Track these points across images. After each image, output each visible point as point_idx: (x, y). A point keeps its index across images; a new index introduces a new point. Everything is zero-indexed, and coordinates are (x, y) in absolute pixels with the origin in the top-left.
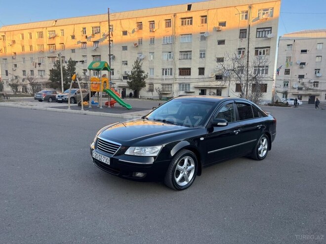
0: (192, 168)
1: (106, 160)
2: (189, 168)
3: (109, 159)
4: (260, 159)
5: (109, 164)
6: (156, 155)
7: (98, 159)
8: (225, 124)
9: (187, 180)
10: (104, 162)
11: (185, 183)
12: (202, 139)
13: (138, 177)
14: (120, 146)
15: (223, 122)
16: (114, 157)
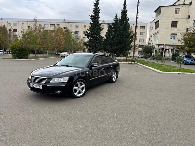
0: (84, 86)
2: (82, 87)
3: (41, 86)
4: (113, 82)
5: (41, 88)
6: (66, 81)
7: (34, 87)
8: (97, 65)
9: (82, 93)
10: (39, 88)
11: (81, 94)
13: (58, 93)
14: (46, 79)
15: (96, 64)
16: (44, 85)
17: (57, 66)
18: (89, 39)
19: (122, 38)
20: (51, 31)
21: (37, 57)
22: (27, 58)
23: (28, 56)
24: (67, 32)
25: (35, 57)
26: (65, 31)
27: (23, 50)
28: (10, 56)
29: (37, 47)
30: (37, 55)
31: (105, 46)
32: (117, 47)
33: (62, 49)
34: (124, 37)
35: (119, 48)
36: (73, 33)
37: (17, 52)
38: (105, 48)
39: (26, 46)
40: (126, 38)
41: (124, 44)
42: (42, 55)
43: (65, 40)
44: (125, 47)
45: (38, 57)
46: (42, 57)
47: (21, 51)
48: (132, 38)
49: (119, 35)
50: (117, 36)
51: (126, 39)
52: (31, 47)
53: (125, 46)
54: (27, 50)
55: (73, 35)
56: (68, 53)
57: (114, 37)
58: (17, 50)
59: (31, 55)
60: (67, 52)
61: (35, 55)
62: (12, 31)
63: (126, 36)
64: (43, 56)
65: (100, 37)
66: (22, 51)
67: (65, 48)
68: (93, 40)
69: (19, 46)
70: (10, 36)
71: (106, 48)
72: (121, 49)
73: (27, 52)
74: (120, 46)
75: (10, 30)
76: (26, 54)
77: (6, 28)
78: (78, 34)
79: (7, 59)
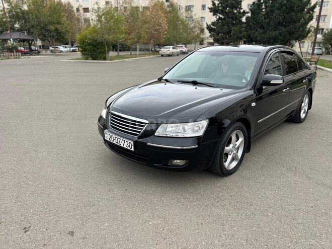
1: (127, 144)
2: (238, 144)
3: (132, 143)
4: (300, 121)
5: (133, 149)
7: (114, 142)
9: (237, 160)
10: (125, 146)
12: (253, 104)
13: (176, 165)
14: (146, 124)
17: (167, 81)
18: (218, 17)
19: (288, 13)
20: (144, 7)
21: (121, 56)
22: (105, 59)
23: (107, 55)
24: (171, 9)
25: (118, 57)
26: (168, 6)
27: (98, 44)
28: (79, 54)
29: (121, 38)
30: (121, 54)
31: (249, 32)
32: (277, 33)
33: (163, 41)
34: (294, 11)
35: (280, 35)
36: (183, 10)
37: (88, 47)
38: (249, 36)
39: (103, 37)
40: (299, 11)
41: (291, 26)
42: (129, 53)
43: (169, 22)
44: (293, 33)
45: (123, 57)
46: (130, 56)
47: (95, 46)
48: (313, 11)
49: (282, 7)
50: (278, 9)
51: (299, 14)
52: (110, 38)
53: (293, 30)
54: (105, 43)
55: (183, 14)
56: (173, 48)
57: (272, 11)
58: (89, 44)
59: (112, 54)
60: (171, 47)
61: (118, 54)
62: (81, 11)
63: (299, 8)
64: (131, 54)
65: (240, 13)
66: (97, 47)
67: (168, 40)
68: (225, 19)
69: (91, 37)
70: (78, 19)
71: (252, 35)
72: (284, 37)
73: (105, 47)
74: (283, 29)
75: (78, 10)
76: (102, 51)
77: (72, 7)
78: (192, 12)
79: (73, 61)
